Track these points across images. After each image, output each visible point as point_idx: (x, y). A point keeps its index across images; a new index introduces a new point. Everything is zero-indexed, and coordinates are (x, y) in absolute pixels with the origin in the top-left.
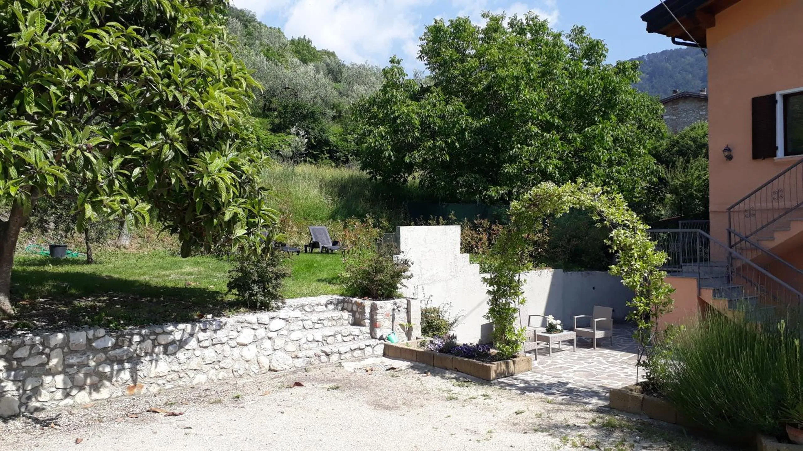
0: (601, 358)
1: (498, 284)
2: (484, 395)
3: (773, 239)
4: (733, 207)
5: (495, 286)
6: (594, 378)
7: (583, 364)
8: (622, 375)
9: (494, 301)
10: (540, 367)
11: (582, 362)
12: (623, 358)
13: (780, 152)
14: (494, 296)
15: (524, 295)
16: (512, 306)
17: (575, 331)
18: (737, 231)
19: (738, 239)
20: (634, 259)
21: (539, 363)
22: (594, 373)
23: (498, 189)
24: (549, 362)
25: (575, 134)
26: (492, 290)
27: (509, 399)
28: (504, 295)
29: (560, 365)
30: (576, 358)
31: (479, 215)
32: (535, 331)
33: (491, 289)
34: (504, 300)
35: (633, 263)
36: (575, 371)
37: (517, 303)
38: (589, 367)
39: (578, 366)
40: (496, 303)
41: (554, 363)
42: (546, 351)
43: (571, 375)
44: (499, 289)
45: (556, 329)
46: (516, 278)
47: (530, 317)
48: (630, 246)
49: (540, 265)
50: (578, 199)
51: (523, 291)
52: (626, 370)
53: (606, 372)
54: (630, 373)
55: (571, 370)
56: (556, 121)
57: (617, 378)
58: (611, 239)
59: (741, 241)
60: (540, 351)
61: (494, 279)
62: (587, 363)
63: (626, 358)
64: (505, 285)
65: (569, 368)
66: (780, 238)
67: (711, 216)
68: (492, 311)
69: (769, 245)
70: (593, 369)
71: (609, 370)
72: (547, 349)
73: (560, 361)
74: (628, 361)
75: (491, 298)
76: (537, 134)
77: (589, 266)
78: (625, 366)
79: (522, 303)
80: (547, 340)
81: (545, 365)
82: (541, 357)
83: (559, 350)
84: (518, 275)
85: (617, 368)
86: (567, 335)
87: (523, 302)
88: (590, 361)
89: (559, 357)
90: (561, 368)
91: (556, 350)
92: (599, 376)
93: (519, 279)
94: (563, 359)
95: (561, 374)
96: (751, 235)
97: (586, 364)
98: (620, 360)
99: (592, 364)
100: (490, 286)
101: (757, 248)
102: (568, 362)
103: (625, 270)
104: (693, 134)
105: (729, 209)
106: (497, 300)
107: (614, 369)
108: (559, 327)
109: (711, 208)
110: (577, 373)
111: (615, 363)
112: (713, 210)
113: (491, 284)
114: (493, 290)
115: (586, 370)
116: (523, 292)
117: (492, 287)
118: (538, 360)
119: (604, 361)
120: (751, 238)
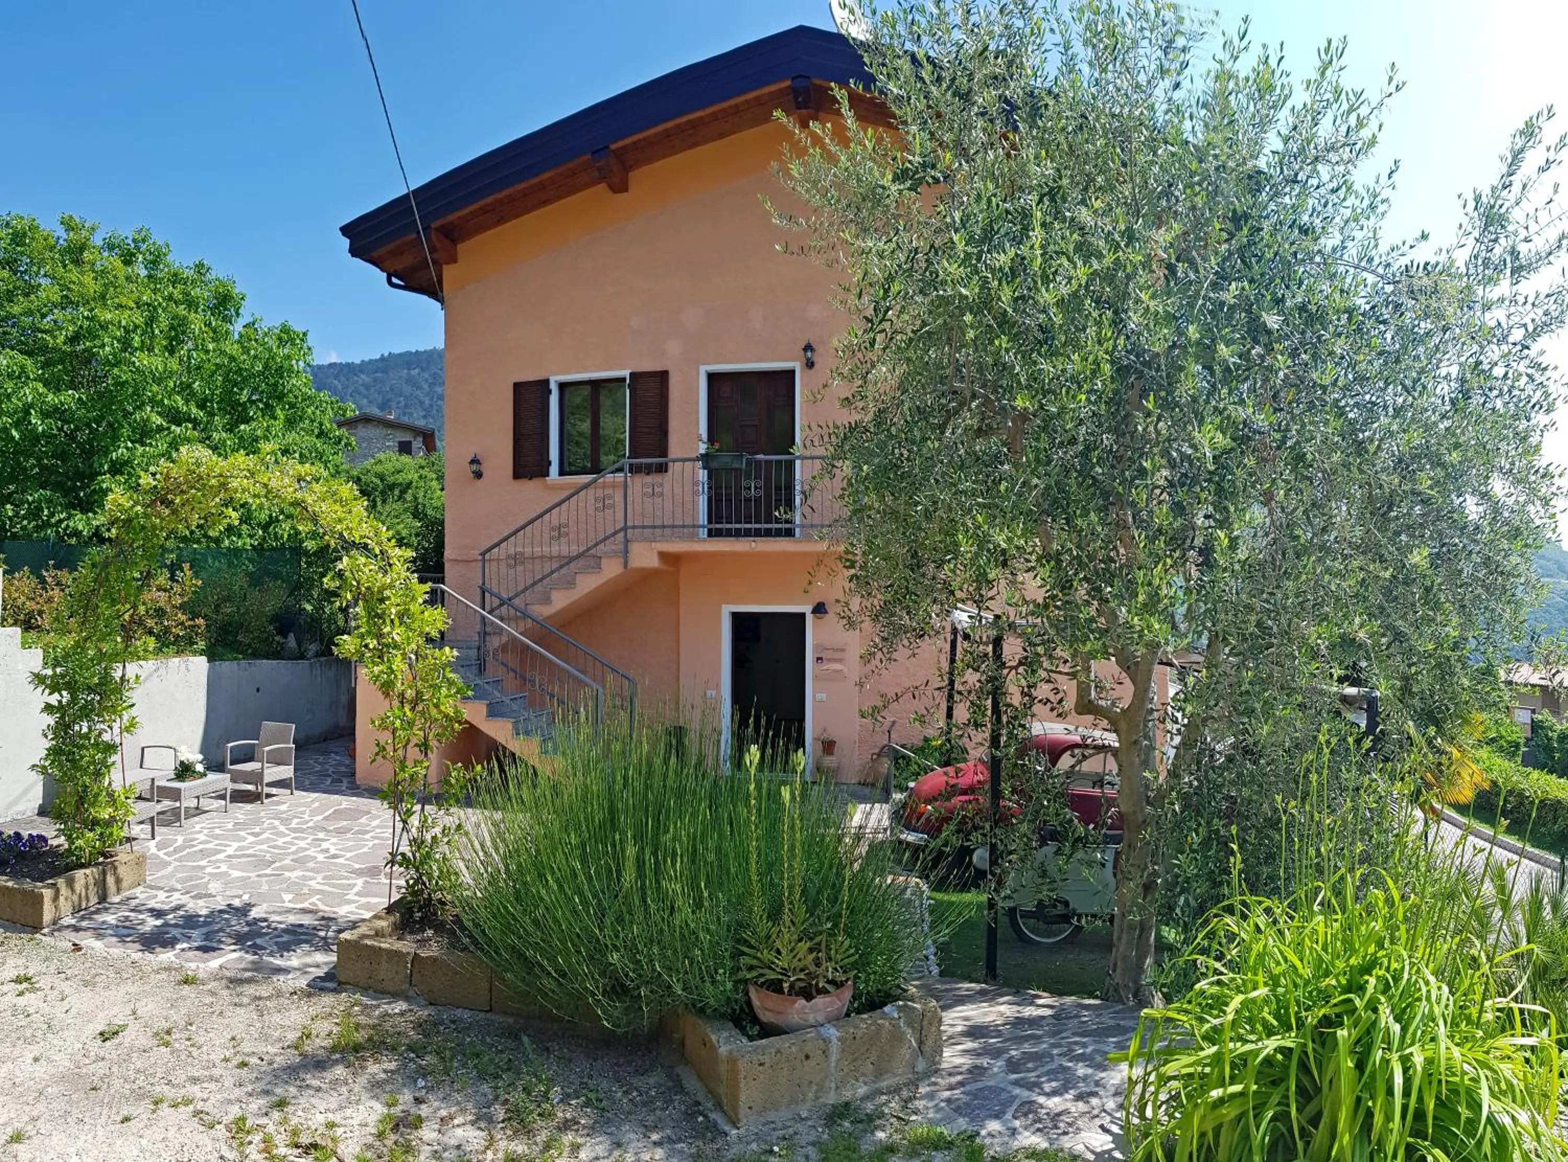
0: (277, 822)
1: (72, 687)
2: (18, 980)
3: (547, 600)
4: (489, 550)
5: (64, 693)
6: (268, 871)
7: (245, 839)
8: (321, 857)
9: (62, 729)
10: (161, 854)
11: (243, 833)
12: (316, 819)
13: (554, 469)
14: (62, 717)
15: (134, 712)
16: (106, 737)
17: (229, 771)
18: (495, 590)
19: (496, 602)
20: (388, 622)
21: (159, 847)
22: (268, 857)
23: (88, 519)
24: (180, 840)
25: (224, 434)
26: (56, 704)
27: (86, 984)
28: (86, 712)
29: (201, 847)
30: (230, 826)
31: (51, 562)
32: (153, 780)
33: (54, 699)
34: (85, 724)
35: (386, 630)
36: (230, 856)
37: (116, 730)
38: (257, 843)
39: (235, 845)
40: (66, 733)
41: (188, 843)
42: (173, 818)
43: (224, 868)
44: (74, 700)
45: (194, 772)
46: (117, 675)
47: (143, 749)
48: (380, 592)
49: (165, 650)
50: (266, 485)
51: (130, 702)
52: (325, 845)
53: (289, 854)
54: (333, 851)
55: (221, 856)
56: (194, 410)
57: (311, 865)
58: (340, 575)
59: (501, 605)
60: (161, 816)
61: (63, 676)
62: (252, 834)
63: (320, 818)
64: (90, 689)
65: (220, 852)
66: (560, 600)
67: (447, 567)
68: (54, 753)
69: (545, 611)
70: (264, 847)
71: (294, 848)
72: (176, 812)
73: (202, 837)
74: (325, 824)
75: (52, 723)
76: (160, 429)
77: (250, 651)
78: (321, 835)
79: (127, 729)
80: (175, 795)
81: (171, 849)
82: (164, 830)
83: (199, 811)
84: (120, 666)
85: (309, 841)
86: (216, 781)
87: (130, 728)
88: (257, 830)
89: (198, 827)
90: (203, 853)
91: (192, 812)
92: (277, 864)
93: (124, 675)
94: (206, 831)
95: (204, 868)
96: (517, 595)
97: (251, 839)
98: (311, 824)
99: (261, 837)
100: (50, 694)
101: (526, 616)
102: (217, 837)
103: (371, 646)
104: (379, 469)
105: (483, 554)
106: (68, 726)
107: (302, 844)
108: (200, 768)
109: (448, 553)
110: (235, 861)
111: (302, 831)
112: (453, 557)
113: (54, 688)
114: (60, 702)
115: (250, 851)
116: (133, 705)
117: (56, 696)
118: (158, 838)
119: (282, 828)
120: (516, 602)
